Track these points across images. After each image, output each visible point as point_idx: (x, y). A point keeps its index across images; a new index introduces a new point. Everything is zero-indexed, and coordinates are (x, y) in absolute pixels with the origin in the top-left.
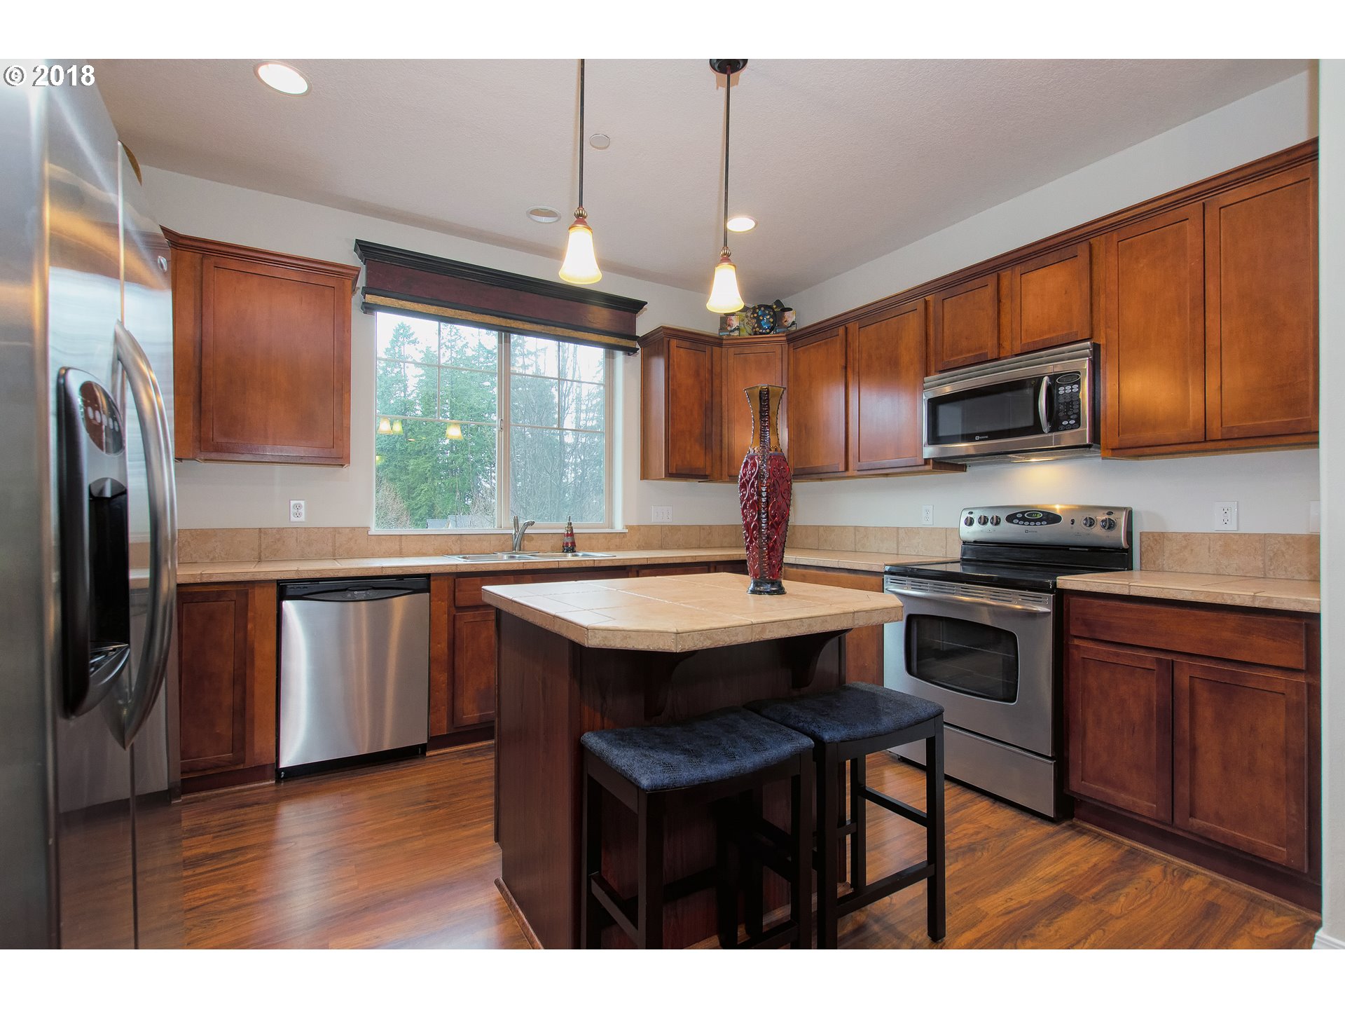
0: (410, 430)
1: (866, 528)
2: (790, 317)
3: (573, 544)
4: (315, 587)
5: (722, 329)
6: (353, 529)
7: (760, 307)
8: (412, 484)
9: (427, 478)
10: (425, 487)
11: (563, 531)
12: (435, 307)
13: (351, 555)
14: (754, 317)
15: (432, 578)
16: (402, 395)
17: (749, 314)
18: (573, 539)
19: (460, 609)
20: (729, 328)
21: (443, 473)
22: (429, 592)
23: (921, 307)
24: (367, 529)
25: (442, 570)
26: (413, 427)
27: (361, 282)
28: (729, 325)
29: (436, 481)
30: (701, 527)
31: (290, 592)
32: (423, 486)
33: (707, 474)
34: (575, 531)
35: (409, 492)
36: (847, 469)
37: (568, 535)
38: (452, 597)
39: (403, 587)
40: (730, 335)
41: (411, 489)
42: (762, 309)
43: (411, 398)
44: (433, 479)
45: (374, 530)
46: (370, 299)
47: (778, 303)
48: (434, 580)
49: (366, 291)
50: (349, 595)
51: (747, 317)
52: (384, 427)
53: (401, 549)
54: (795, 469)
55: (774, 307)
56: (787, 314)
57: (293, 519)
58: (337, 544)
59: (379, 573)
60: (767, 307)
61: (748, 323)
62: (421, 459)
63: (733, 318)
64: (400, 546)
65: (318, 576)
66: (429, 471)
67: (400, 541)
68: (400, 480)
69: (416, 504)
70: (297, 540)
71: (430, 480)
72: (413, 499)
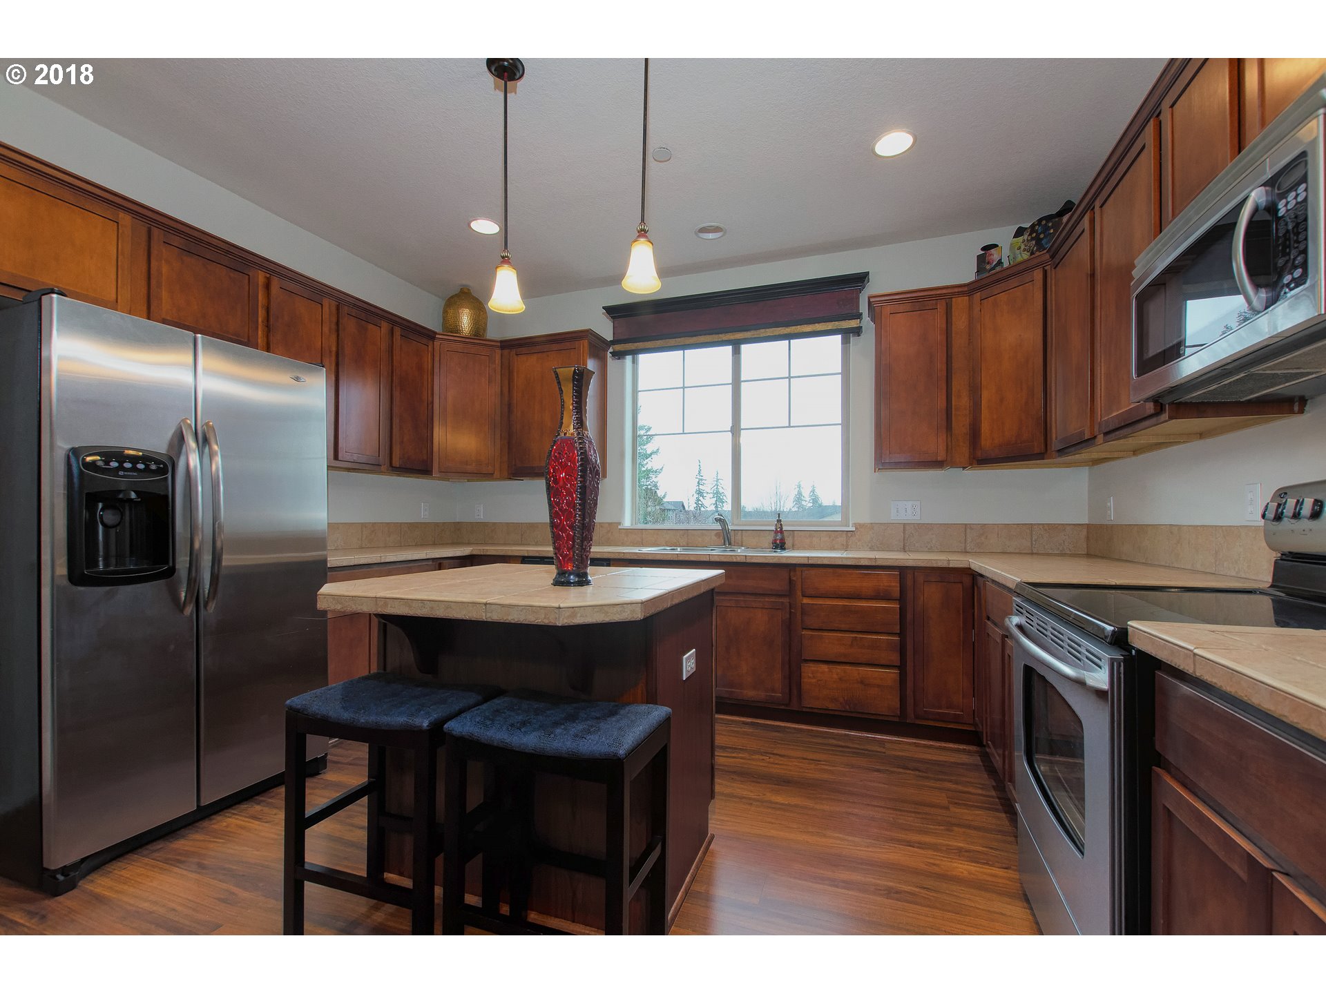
7: (1040, 221)
11: (773, 528)
13: (609, 543)
20: (988, 267)
24: (621, 523)
28: (988, 263)
36: (1092, 434)
37: (776, 532)
46: (615, 348)
47: (1068, 205)
60: (1050, 217)
67: (642, 534)
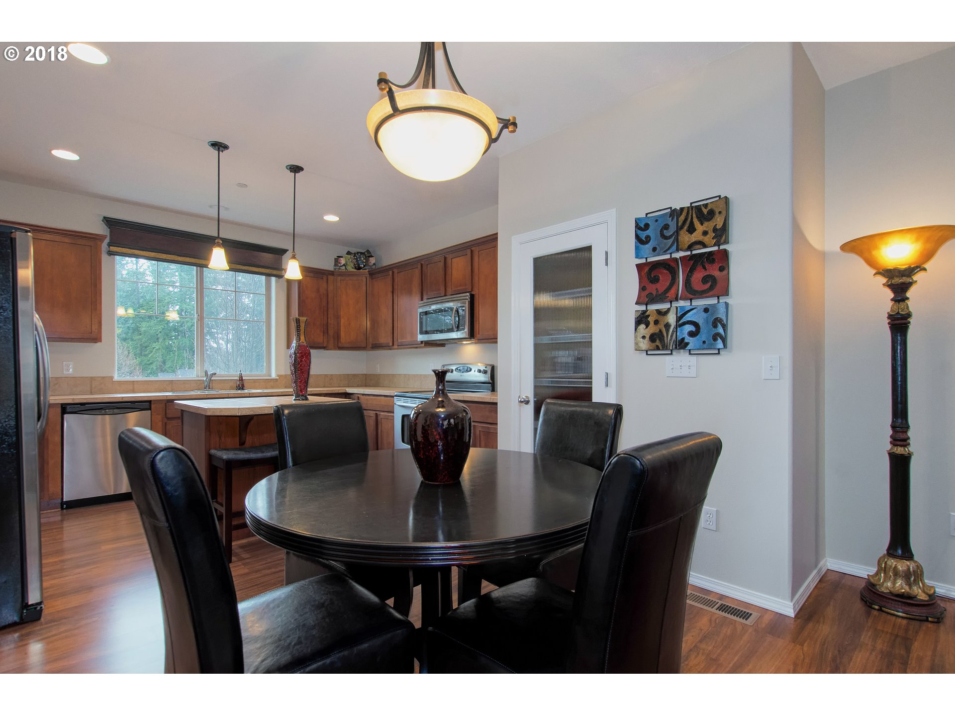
0: (142, 297)
1: (409, 375)
2: (372, 261)
3: (243, 386)
4: (83, 408)
5: (336, 265)
6: (103, 378)
7: (357, 252)
8: (144, 343)
9: (158, 339)
10: (156, 345)
11: (237, 378)
12: (154, 253)
13: (102, 392)
14: (355, 259)
15: (152, 403)
16: (135, 267)
17: (352, 257)
18: (243, 383)
19: (168, 419)
20: (339, 265)
21: (173, 334)
22: (151, 410)
23: (419, 266)
24: (112, 377)
25: (158, 398)
26: (145, 294)
27: (107, 240)
28: (339, 263)
29: (167, 341)
30: (326, 376)
31: (68, 410)
32: (154, 345)
33: (324, 346)
34: (244, 378)
35: (141, 350)
36: (393, 345)
37: (239, 380)
38: (164, 412)
39: (133, 407)
40: (340, 269)
41: (144, 347)
42: (359, 254)
43: (141, 270)
44: (165, 339)
45: (116, 378)
46: (113, 249)
47: (368, 251)
48: (153, 404)
49: (109, 245)
50: (103, 412)
51: (351, 258)
52: (121, 311)
53: (134, 388)
54: (372, 344)
55: (366, 253)
56: (371, 258)
57: (64, 372)
58: (93, 386)
59: (121, 400)
60: (362, 253)
61: (351, 262)
62: (153, 322)
63: (341, 259)
64: (133, 386)
65: (85, 401)
66: (160, 332)
67: (133, 385)
68: (132, 340)
69: (149, 360)
70: (68, 384)
71: (160, 340)
72: (146, 355)
